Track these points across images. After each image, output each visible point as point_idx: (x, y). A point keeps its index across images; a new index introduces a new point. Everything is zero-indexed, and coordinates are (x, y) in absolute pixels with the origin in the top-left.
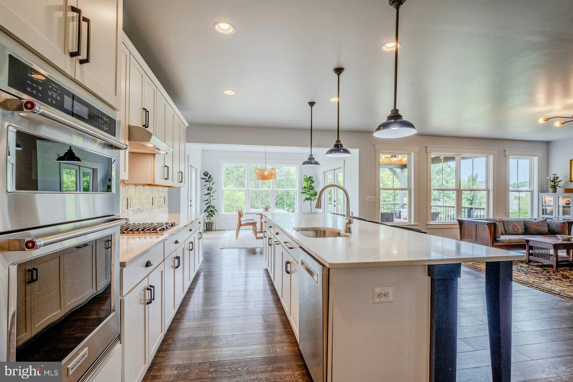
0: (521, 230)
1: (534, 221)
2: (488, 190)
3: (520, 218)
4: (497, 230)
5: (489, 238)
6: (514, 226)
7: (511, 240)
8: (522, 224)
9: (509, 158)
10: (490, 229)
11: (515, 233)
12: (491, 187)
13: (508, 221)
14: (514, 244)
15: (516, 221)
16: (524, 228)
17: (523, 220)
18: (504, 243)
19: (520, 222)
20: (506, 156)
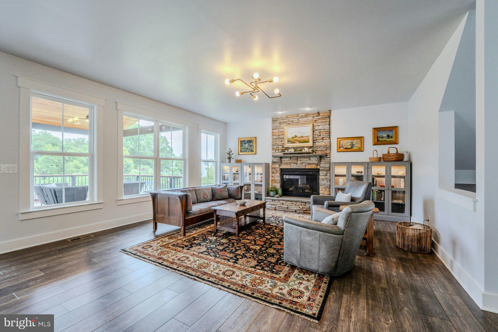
0: (210, 197)
1: (219, 188)
2: (184, 159)
3: (209, 185)
4: (188, 202)
5: (181, 213)
6: (205, 193)
7: (202, 210)
8: (210, 191)
9: (201, 132)
10: (182, 202)
11: (205, 200)
12: (187, 157)
13: (200, 189)
14: (205, 213)
15: (205, 188)
16: (211, 195)
17: (211, 186)
18: (195, 215)
19: (208, 189)
20: (199, 129)
